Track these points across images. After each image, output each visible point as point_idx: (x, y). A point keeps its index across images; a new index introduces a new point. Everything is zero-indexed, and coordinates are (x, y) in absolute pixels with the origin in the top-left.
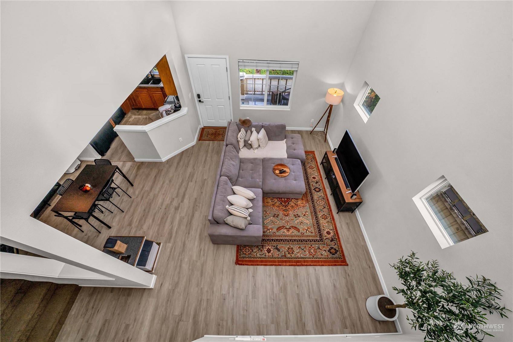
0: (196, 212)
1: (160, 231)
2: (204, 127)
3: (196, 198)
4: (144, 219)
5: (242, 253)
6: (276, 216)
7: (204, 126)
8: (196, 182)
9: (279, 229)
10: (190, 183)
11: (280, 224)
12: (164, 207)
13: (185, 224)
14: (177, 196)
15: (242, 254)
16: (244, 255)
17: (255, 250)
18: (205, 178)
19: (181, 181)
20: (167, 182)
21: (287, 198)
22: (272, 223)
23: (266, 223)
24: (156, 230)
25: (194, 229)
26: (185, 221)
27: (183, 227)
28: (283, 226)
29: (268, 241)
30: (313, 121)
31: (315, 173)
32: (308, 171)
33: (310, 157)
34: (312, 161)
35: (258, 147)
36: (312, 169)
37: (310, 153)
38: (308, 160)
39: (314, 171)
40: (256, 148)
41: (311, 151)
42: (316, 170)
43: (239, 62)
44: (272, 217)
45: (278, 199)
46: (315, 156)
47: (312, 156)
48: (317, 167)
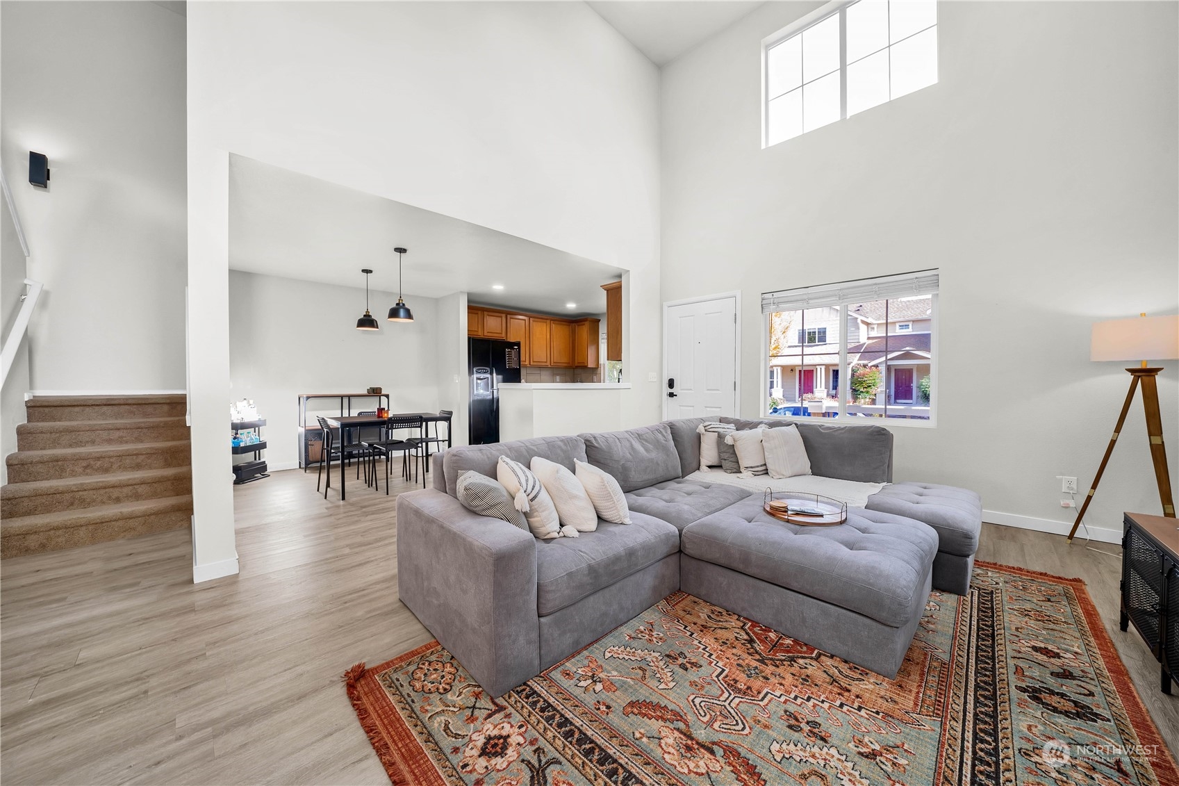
5: (411, 668)
6: (681, 661)
9: (640, 707)
11: (672, 695)
15: (407, 673)
16: (403, 679)
17: (455, 698)
21: (795, 641)
22: (641, 673)
23: (608, 655)
28: (675, 713)
29: (543, 710)
30: (1076, 483)
31: (1062, 641)
32: (1009, 619)
33: (1043, 588)
34: (1049, 600)
35: (758, 467)
36: (1043, 621)
37: (1049, 580)
38: (1021, 592)
39: (1060, 631)
40: (752, 467)
41: (1060, 578)
42: (1077, 635)
43: (763, 299)
44: (657, 654)
45: (750, 624)
46: (1084, 596)
47: (1060, 588)
48: (1087, 628)
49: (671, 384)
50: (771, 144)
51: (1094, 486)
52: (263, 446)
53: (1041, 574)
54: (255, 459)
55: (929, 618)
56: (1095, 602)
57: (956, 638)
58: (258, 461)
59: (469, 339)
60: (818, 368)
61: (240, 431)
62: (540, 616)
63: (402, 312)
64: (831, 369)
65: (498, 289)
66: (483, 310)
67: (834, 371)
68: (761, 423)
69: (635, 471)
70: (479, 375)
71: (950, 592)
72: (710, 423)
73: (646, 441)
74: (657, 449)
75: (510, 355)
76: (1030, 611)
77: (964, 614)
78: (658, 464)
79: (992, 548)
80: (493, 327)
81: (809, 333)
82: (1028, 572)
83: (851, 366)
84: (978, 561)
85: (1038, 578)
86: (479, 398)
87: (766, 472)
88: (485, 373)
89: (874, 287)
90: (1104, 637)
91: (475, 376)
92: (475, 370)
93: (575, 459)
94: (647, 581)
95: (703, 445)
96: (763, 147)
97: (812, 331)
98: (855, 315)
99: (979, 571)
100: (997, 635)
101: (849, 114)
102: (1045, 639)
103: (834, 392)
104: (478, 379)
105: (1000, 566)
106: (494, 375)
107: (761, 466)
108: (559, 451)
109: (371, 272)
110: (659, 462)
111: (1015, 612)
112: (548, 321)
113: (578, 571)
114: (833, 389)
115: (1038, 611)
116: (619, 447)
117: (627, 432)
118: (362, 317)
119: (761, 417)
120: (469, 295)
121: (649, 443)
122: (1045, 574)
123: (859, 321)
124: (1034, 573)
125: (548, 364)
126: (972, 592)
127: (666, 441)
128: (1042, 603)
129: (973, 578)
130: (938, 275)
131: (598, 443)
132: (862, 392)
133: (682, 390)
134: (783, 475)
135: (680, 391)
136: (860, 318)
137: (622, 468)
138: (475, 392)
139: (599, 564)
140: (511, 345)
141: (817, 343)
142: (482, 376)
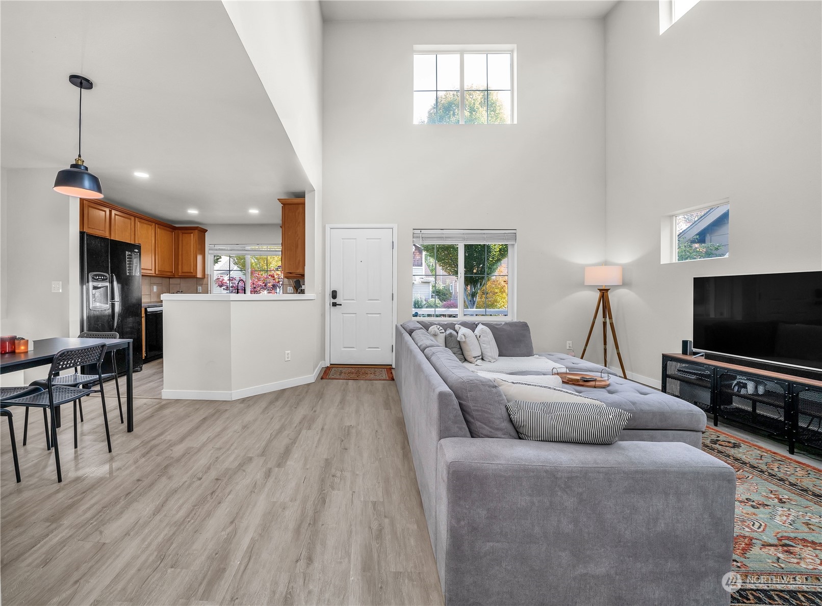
0: (335, 492)
1: (174, 545)
2: (332, 366)
3: (327, 460)
4: (122, 502)
7: (331, 364)
8: (322, 429)
10: (304, 432)
12: (213, 474)
13: (292, 526)
14: (263, 454)
18: (348, 424)
19: (277, 427)
20: (237, 427)
24: (160, 539)
25: (331, 542)
26: (291, 516)
27: (281, 536)
30: (571, 344)
43: (414, 233)
49: (334, 295)
59: (81, 236)
65: (141, 176)
70: (96, 284)
75: (130, 259)
86: (95, 313)
88: (103, 280)
89: (483, 235)
91: (91, 284)
92: (89, 276)
104: (95, 288)
106: (115, 283)
112: (153, 224)
125: (153, 272)
138: (90, 306)
140: (132, 248)
142: (100, 284)
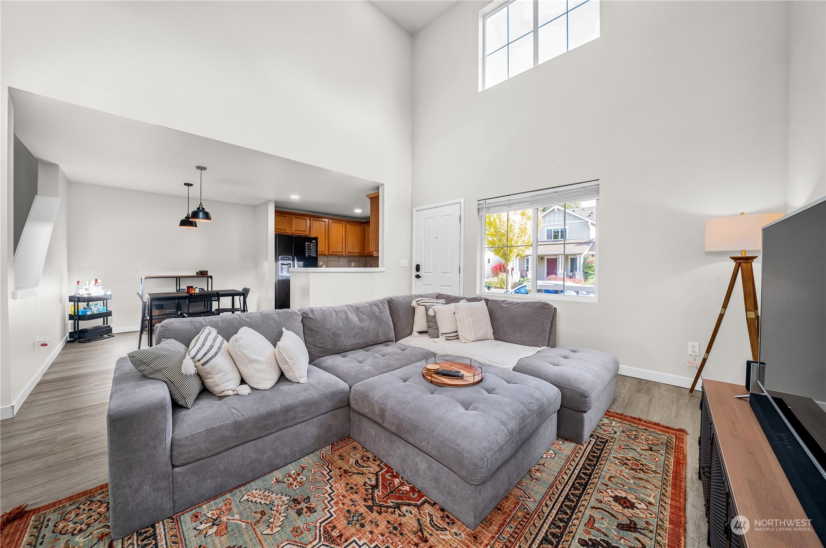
6: (302, 506)
11: (268, 542)
15: (63, 513)
17: (81, 539)
21: (412, 488)
22: (259, 517)
23: (245, 498)
30: (698, 348)
31: (643, 490)
32: (609, 468)
33: (651, 438)
34: (651, 449)
35: (451, 333)
36: (635, 470)
37: (659, 430)
38: (631, 441)
39: (646, 480)
40: (446, 334)
41: (669, 428)
42: (659, 484)
43: (479, 204)
44: (285, 498)
45: (386, 469)
46: (681, 445)
47: (665, 438)
48: (670, 478)
49: (418, 268)
50: (488, 86)
51: (708, 351)
52: (109, 314)
53: (655, 424)
54: (104, 324)
55: (540, 466)
56: (688, 450)
57: (553, 486)
58: (106, 325)
59: (276, 235)
60: (560, 256)
61: (90, 303)
62: (173, 466)
63: (201, 214)
64: (570, 257)
65: (295, 198)
66: (291, 214)
67: (571, 259)
68: (463, 298)
69: (345, 337)
70: (283, 262)
71: (572, 441)
72: (422, 299)
73: (362, 313)
74: (371, 319)
75: (309, 247)
76: (630, 460)
77: (573, 463)
78: (368, 331)
79: (627, 400)
80: (299, 227)
81: (555, 232)
82: (645, 422)
83: (583, 255)
84: (609, 412)
85: (651, 428)
86: (283, 278)
87: (457, 338)
88: (288, 260)
89: (554, 194)
90: (680, 487)
91: (280, 262)
92: (280, 257)
93: (284, 329)
94: (310, 430)
95: (416, 316)
96: (480, 90)
97: (556, 231)
98: (587, 220)
99: (606, 421)
100: (590, 484)
101: (541, 61)
102: (630, 488)
103: (571, 274)
104: (282, 264)
105: (626, 416)
106: (296, 261)
107: (454, 332)
108: (271, 322)
109: (191, 185)
110: (370, 330)
111: (617, 461)
112: (344, 223)
113: (220, 427)
114: (571, 272)
115: (636, 460)
116: (334, 318)
117: (347, 306)
118: (184, 218)
119: (477, 293)
120: (276, 202)
121: (364, 314)
122: (658, 425)
123: (589, 223)
124: (650, 423)
125: (344, 253)
126: (591, 440)
127: (381, 313)
128: (644, 452)
129: (598, 427)
130: (599, 185)
131: (314, 315)
132: (591, 274)
133: (425, 272)
134: (468, 340)
135: (424, 274)
136: (590, 221)
137: (332, 335)
138: (280, 274)
139: (247, 420)
140: (310, 239)
141: (560, 239)
142: (286, 262)
